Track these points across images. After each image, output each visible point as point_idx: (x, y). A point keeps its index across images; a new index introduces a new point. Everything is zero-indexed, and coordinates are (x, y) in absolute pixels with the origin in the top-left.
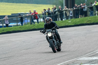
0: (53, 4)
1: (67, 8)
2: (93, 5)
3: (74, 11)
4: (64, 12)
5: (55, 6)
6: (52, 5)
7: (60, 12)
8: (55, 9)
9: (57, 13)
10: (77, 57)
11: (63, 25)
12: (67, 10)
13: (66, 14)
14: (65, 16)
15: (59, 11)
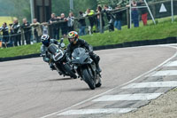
0: (13, 15)
1: (38, 21)
2: (84, 15)
3: (50, 26)
4: (33, 29)
5: (15, 19)
6: (10, 18)
7: (25, 29)
8: (17, 24)
9: (19, 31)
10: (58, 109)
11: (31, 52)
12: (37, 25)
13: (36, 33)
14: (34, 36)
15: (23, 27)
